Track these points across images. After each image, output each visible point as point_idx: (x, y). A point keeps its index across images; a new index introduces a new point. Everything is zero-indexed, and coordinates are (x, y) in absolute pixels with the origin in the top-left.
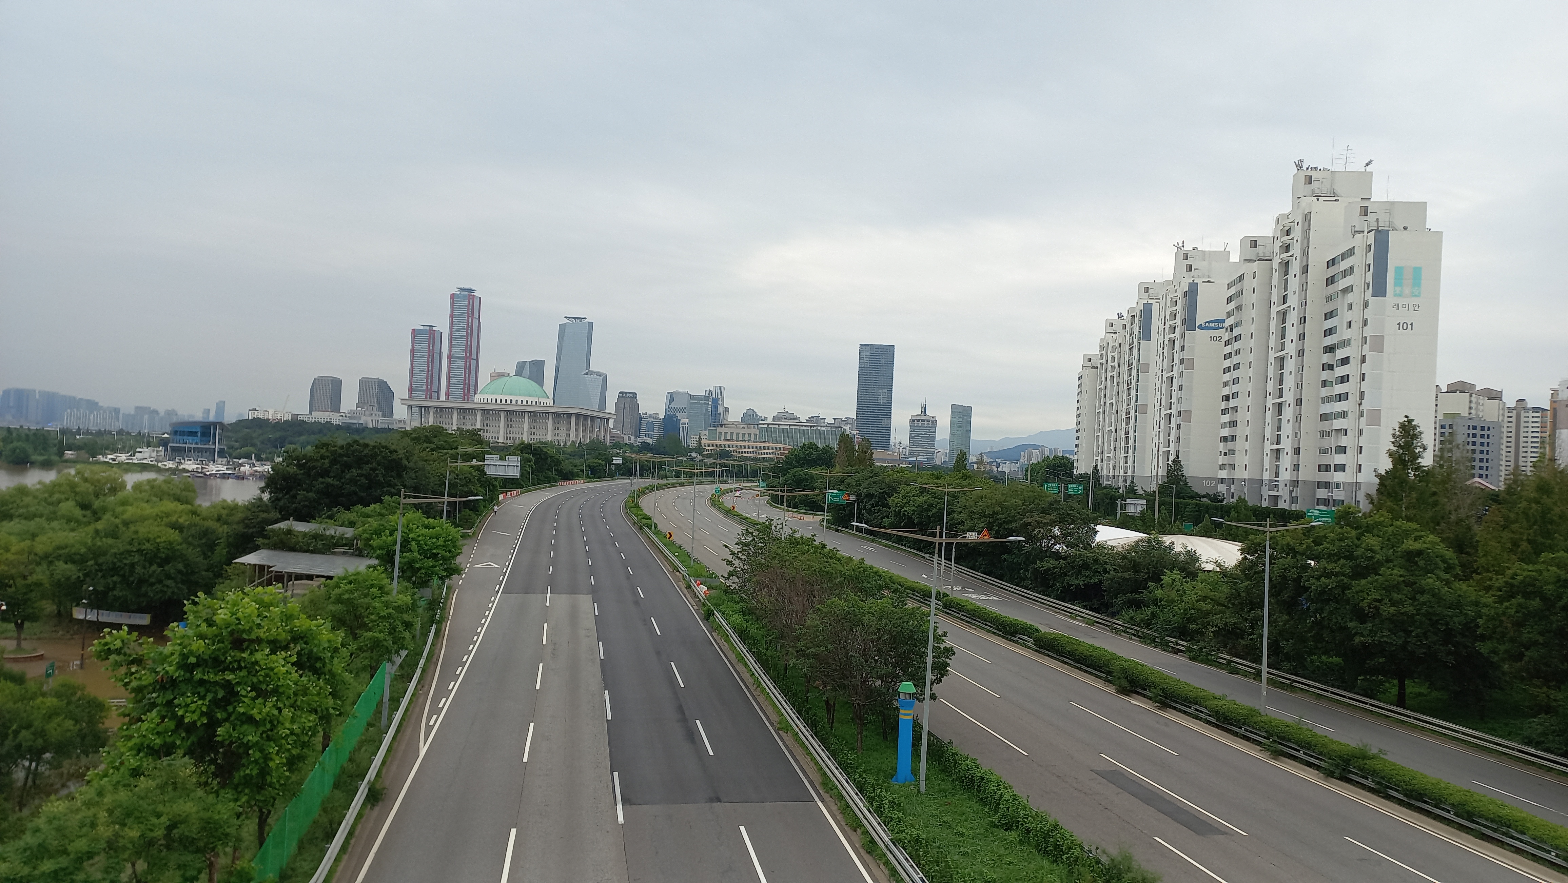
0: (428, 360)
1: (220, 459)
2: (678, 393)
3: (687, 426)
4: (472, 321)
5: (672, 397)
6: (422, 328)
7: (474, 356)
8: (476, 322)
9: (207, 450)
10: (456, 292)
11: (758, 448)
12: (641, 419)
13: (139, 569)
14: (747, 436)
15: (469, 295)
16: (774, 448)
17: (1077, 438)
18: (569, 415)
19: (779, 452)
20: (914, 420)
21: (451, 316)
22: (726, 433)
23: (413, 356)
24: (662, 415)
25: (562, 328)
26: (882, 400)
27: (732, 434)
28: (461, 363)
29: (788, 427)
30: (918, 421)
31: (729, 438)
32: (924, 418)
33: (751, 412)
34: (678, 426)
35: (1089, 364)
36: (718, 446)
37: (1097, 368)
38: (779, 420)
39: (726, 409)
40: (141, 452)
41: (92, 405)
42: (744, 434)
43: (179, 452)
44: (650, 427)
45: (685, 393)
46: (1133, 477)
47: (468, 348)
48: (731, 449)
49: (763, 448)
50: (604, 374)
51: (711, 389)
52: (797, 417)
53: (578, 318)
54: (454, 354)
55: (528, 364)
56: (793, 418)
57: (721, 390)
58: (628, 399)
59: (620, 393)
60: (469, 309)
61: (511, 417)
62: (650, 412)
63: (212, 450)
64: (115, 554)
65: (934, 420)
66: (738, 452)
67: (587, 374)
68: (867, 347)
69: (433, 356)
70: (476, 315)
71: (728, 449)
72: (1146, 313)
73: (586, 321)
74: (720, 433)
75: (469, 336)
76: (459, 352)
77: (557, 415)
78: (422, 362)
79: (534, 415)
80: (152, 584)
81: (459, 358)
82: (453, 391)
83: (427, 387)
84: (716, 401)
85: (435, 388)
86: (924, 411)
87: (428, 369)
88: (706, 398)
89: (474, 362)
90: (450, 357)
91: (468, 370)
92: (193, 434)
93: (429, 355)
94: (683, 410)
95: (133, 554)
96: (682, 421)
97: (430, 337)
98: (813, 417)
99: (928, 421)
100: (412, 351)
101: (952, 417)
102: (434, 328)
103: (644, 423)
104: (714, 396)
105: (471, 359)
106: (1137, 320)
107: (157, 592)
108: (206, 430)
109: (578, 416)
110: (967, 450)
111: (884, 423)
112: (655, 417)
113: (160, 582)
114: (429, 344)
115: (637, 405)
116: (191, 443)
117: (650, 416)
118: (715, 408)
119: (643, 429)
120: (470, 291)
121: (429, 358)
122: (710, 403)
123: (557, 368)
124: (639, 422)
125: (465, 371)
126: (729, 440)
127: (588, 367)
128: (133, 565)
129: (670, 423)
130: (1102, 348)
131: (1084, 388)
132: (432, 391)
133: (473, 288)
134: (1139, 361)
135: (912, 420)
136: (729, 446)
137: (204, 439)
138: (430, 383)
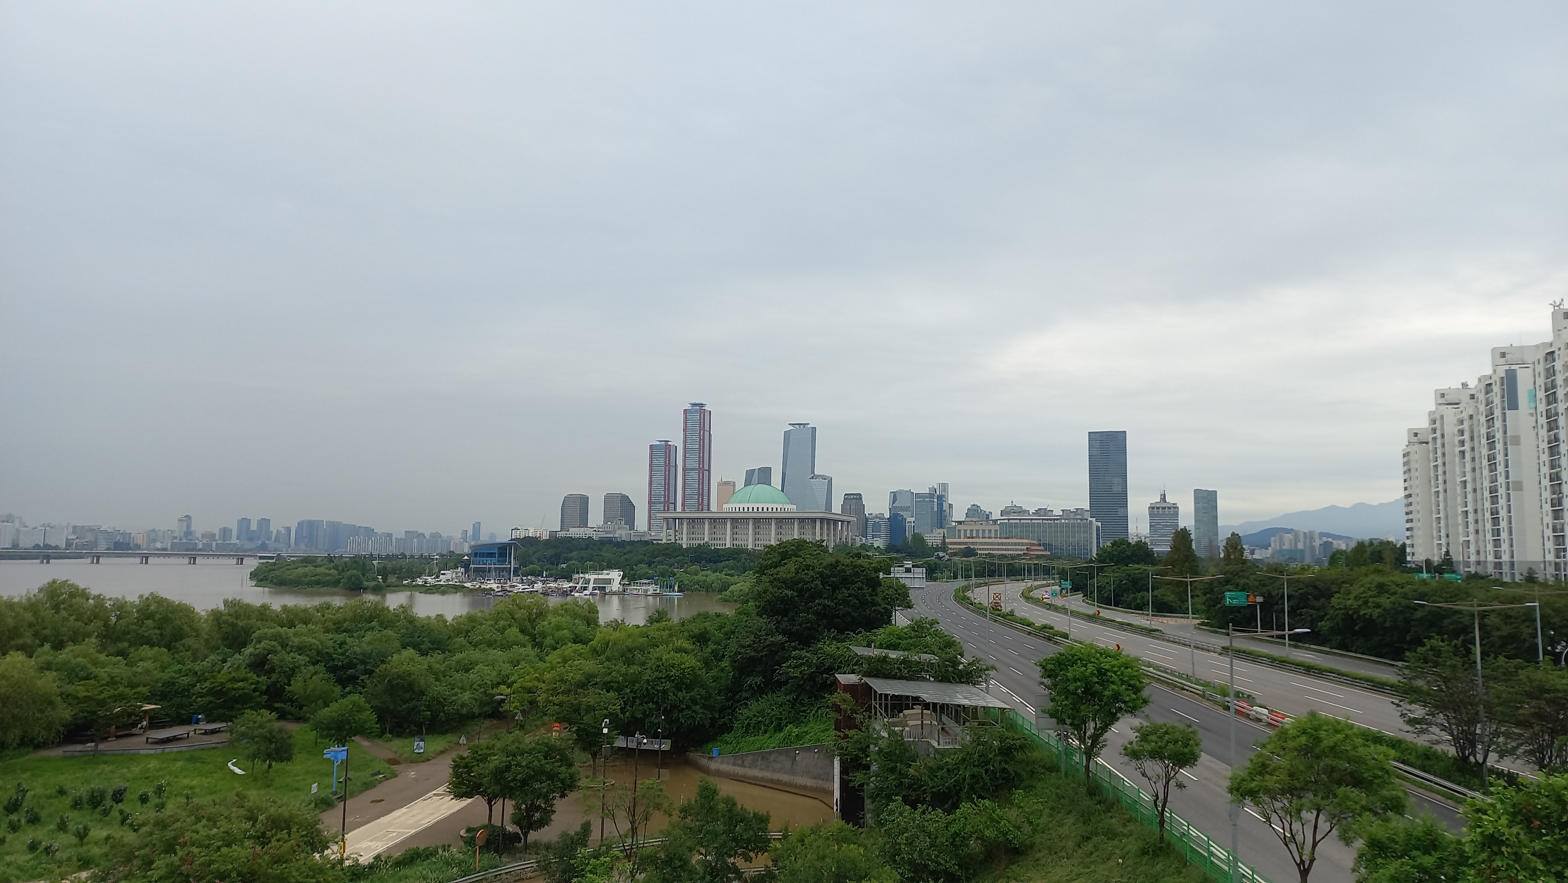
0: (665, 473)
1: (515, 578)
2: (901, 492)
3: (913, 524)
4: (704, 433)
5: (895, 496)
6: (658, 443)
7: (706, 467)
8: (707, 434)
9: (503, 569)
10: (688, 407)
11: (1002, 544)
12: (867, 520)
13: (671, 697)
14: (987, 532)
15: (701, 410)
16: (1018, 544)
17: (1409, 521)
18: (814, 520)
19: (1025, 547)
20: (1153, 508)
21: (685, 430)
22: (965, 531)
23: (651, 471)
24: (887, 516)
25: (787, 435)
26: (1117, 489)
27: (971, 531)
28: (694, 474)
29: (1018, 521)
30: (1158, 508)
31: (968, 535)
32: (1164, 505)
33: (975, 508)
34: (904, 525)
35: (1415, 439)
36: (960, 544)
37: (1427, 443)
38: (1008, 513)
39: (951, 506)
40: (444, 574)
41: (369, 532)
42: (984, 531)
43: (482, 573)
44: (876, 526)
45: (907, 491)
46: (1512, 564)
47: (701, 461)
48: (976, 547)
49: (1008, 544)
50: (828, 477)
51: (935, 487)
52: (1026, 511)
53: (801, 424)
54: (688, 466)
55: (756, 472)
56: (1021, 511)
57: (944, 486)
58: (854, 501)
59: (845, 495)
60: (700, 422)
61: (759, 524)
62: (875, 512)
63: (508, 569)
64: (648, 681)
65: (1175, 507)
66: (983, 549)
67: (812, 478)
68: (1097, 435)
69: (669, 468)
70: (707, 428)
71: (972, 547)
72: (1510, 381)
73: (809, 426)
74: (959, 531)
75: (701, 449)
76: (693, 464)
77: (802, 520)
78: (659, 477)
79: (780, 521)
80: (682, 710)
81: (693, 469)
82: (688, 502)
83: (665, 499)
84: (941, 498)
85: (672, 500)
86: (1163, 498)
87: (665, 482)
88: (931, 495)
89: (706, 473)
90: (684, 469)
91: (701, 481)
92: (491, 555)
93: (666, 469)
94: (906, 509)
95: (663, 680)
96: (908, 519)
97: (666, 451)
98: (1040, 509)
99: (1169, 508)
100: (651, 466)
101: (1195, 503)
102: (669, 443)
103: (870, 523)
104: (938, 493)
105: (704, 470)
106: (1496, 389)
107: (687, 718)
108: (502, 551)
109: (822, 520)
110: (1215, 537)
111: (1121, 512)
112: (881, 517)
113: (688, 707)
114: (666, 458)
115: (862, 506)
116: (492, 564)
117: (876, 517)
118: (940, 505)
119: (870, 530)
120: (701, 405)
121: (665, 471)
122: (936, 500)
123: (784, 474)
124: (865, 524)
125: (699, 482)
126: (969, 538)
127: (813, 471)
128: (665, 692)
129: (895, 522)
130: (1434, 422)
131: (1413, 466)
132: (669, 503)
133: (704, 403)
134: (1505, 433)
135: (1152, 508)
136: (973, 543)
137: (500, 559)
138: (667, 496)
